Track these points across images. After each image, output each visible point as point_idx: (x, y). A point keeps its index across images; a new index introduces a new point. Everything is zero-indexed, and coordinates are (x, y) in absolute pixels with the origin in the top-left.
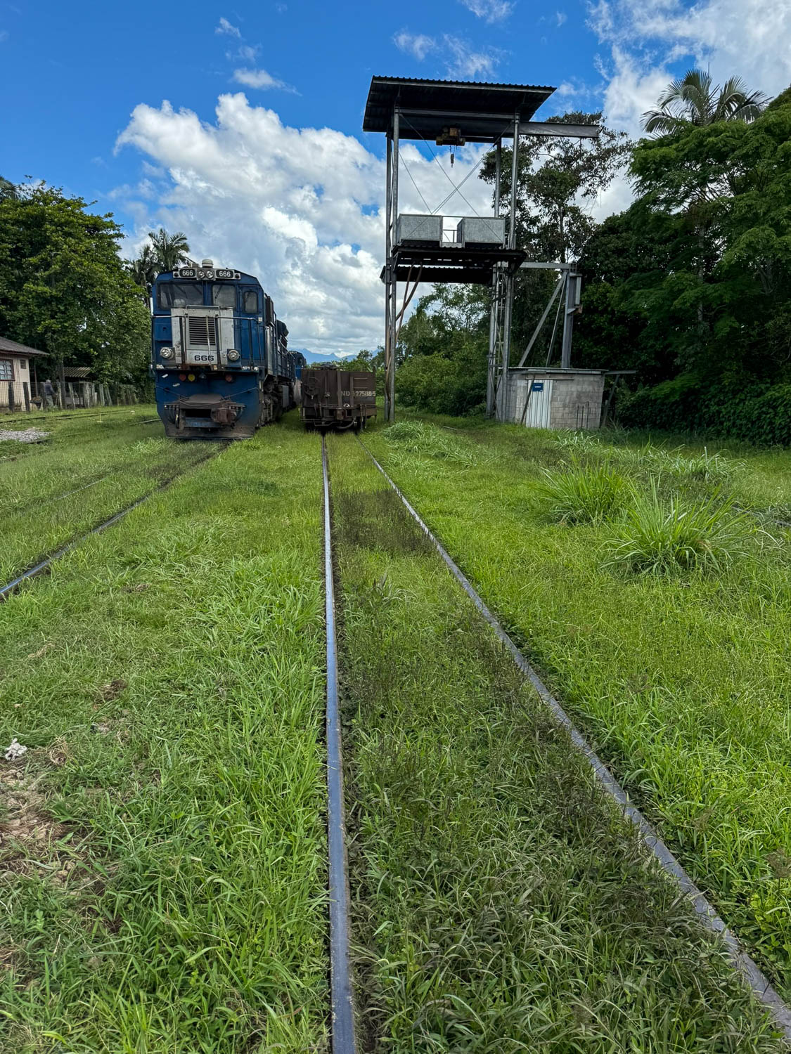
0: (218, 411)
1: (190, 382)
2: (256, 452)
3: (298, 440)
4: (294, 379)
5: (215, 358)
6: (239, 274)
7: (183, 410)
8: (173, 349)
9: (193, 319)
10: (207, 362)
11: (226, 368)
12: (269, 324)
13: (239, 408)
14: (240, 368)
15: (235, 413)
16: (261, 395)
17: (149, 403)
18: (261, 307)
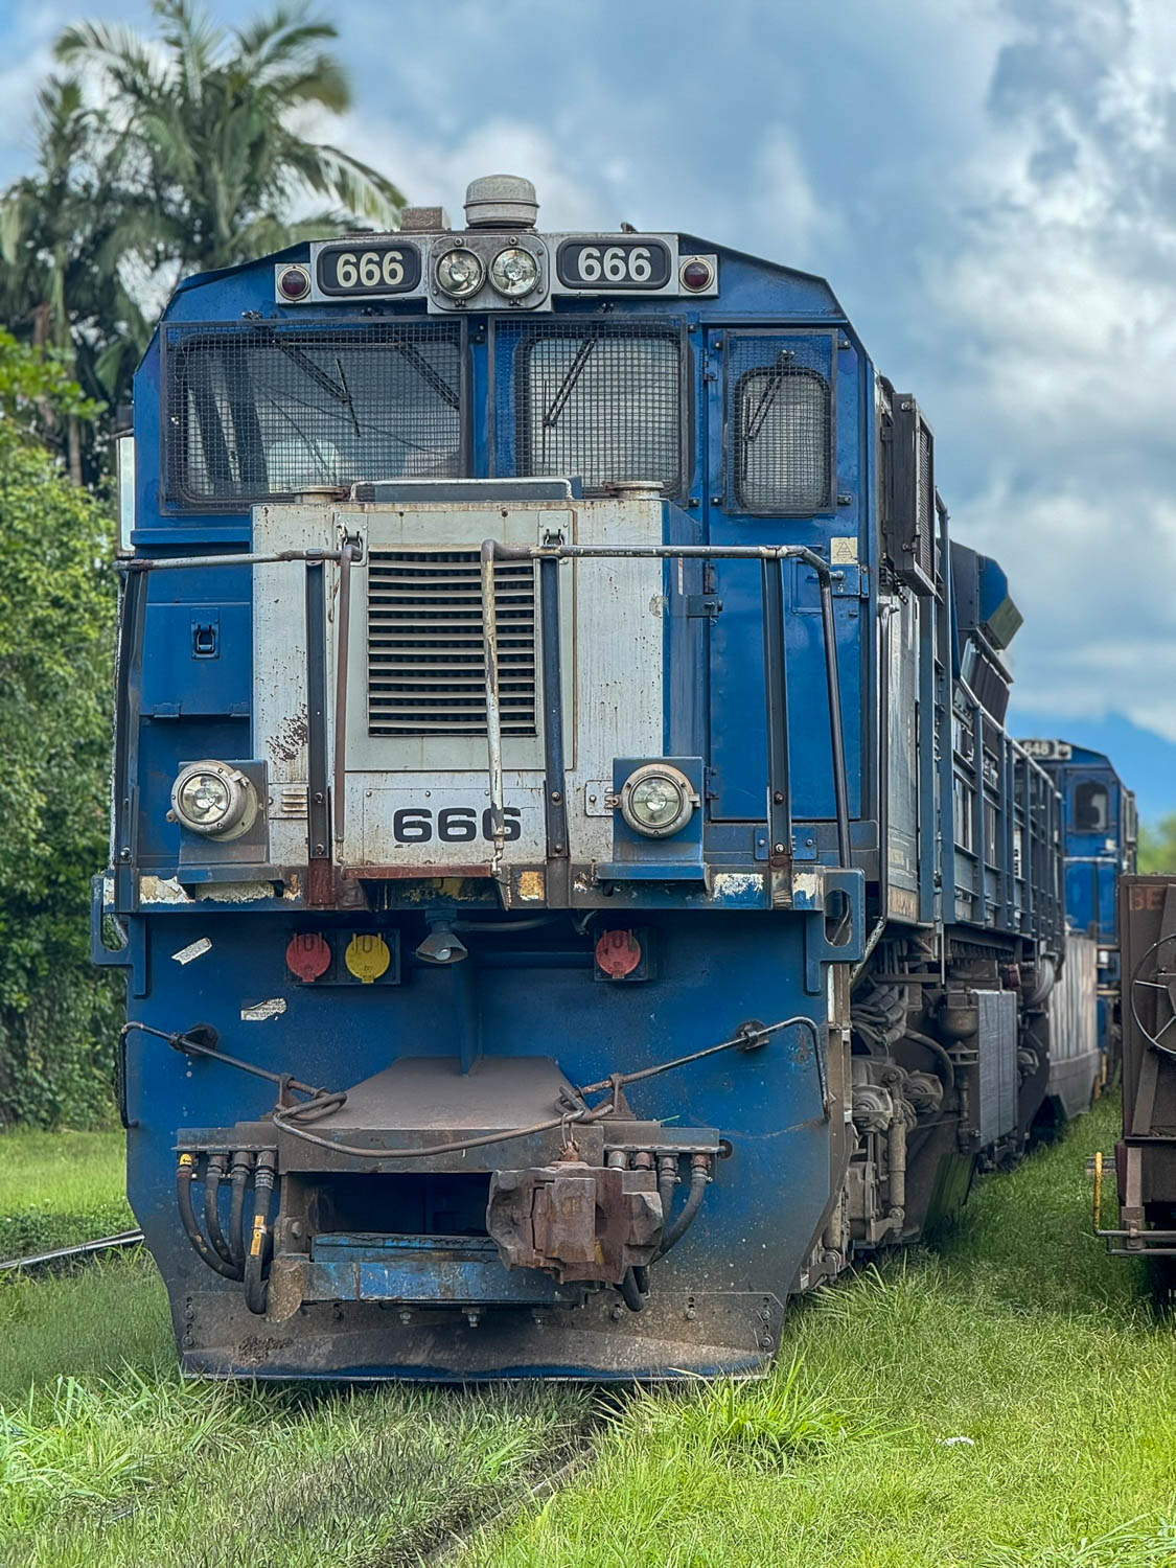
0: (540, 1183)
1: (357, 987)
2: (794, 1476)
3: (1095, 1384)
4: (1057, 942)
5: (533, 820)
6: (709, 263)
7: (304, 1180)
8: (257, 777)
9: (389, 569)
10: (476, 853)
11: (606, 886)
12: (898, 578)
13: (685, 1159)
14: (698, 887)
15: (654, 1201)
16: (837, 1062)
17: (49, 1125)
18: (848, 468)
